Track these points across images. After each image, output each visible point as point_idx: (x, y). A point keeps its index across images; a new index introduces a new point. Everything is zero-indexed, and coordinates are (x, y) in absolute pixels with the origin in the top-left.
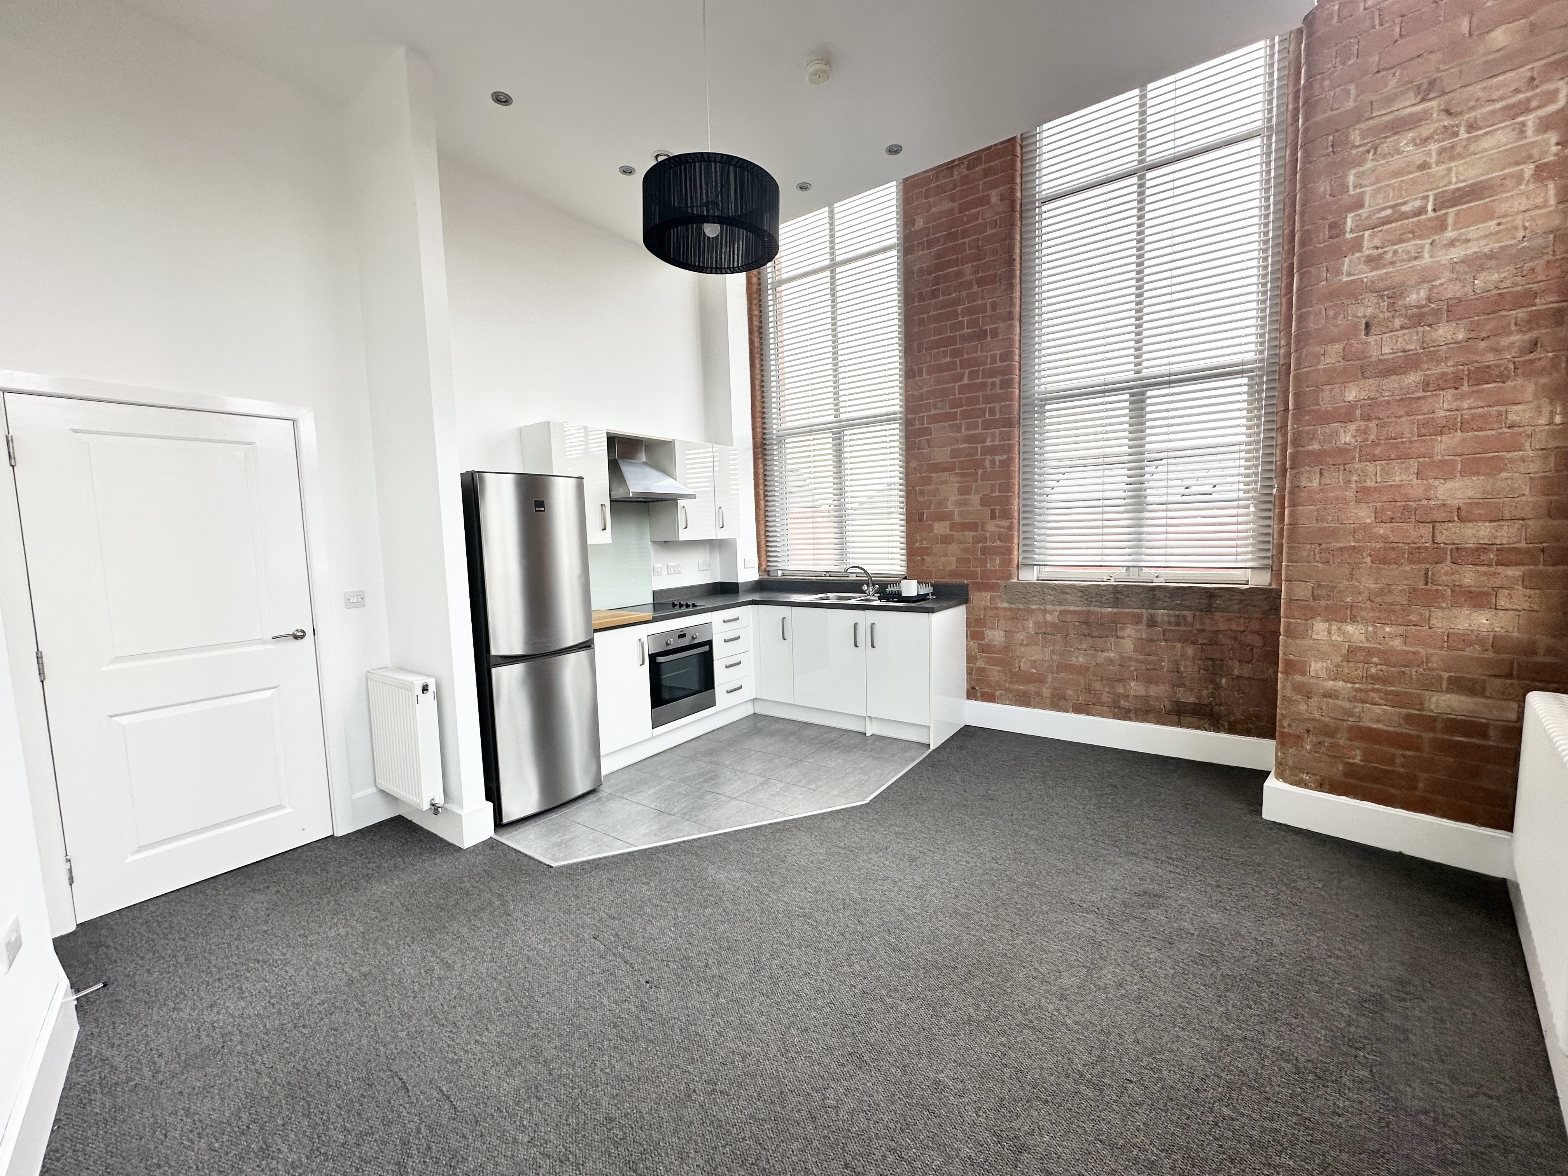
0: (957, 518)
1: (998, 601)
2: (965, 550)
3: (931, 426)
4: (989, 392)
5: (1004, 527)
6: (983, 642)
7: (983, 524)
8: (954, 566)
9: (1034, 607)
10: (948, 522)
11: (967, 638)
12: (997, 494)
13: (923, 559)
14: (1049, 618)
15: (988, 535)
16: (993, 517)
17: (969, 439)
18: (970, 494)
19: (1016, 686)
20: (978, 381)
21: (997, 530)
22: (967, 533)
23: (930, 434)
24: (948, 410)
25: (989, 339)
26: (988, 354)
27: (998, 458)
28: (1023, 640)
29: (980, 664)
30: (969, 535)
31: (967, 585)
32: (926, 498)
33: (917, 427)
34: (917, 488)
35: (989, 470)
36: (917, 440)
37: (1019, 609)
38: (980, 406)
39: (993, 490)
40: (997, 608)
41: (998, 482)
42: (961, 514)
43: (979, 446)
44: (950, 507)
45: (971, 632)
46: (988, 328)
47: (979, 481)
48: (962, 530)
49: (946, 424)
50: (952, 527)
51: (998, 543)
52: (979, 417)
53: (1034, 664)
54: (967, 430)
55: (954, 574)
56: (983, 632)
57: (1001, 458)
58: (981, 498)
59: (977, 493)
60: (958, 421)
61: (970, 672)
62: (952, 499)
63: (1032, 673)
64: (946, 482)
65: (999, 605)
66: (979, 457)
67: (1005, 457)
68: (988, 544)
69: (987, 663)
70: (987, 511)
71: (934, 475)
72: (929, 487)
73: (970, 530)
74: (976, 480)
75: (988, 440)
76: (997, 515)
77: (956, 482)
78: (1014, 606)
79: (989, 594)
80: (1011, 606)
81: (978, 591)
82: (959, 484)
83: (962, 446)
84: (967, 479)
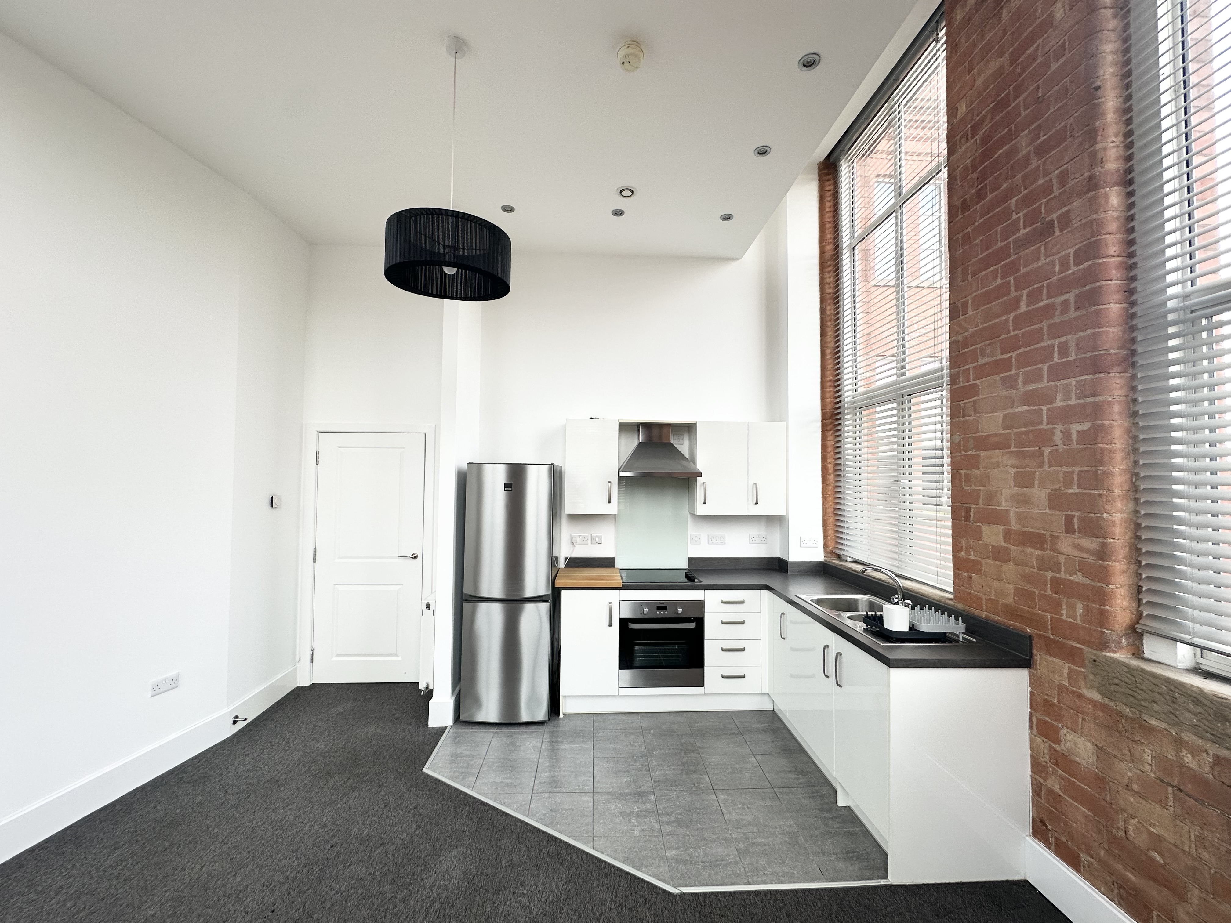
1: (1082, 684)
2: (1025, 577)
3: (978, 382)
6: (1057, 747)
7: (1054, 539)
8: (1010, 600)
10: (1001, 528)
11: (1031, 727)
12: (1075, 490)
13: (970, 577)
14: (1188, 759)
15: (1062, 559)
16: (1069, 529)
17: (1029, 398)
18: (1032, 486)
19: (1119, 867)
20: (1041, 304)
21: (1076, 553)
22: (1029, 550)
23: (978, 395)
24: (1000, 357)
27: (1075, 428)
28: (1131, 780)
29: (1053, 784)
30: (1032, 553)
31: (1030, 638)
32: (973, 487)
33: (962, 384)
34: (962, 472)
35: (1061, 448)
36: (962, 403)
37: (1120, 714)
38: (1045, 344)
39: (1068, 483)
40: (1080, 696)
41: (1077, 470)
42: (1020, 518)
43: (1044, 408)
44: (1004, 505)
45: (1038, 720)
47: (1046, 467)
48: (1023, 543)
49: (997, 378)
50: (1008, 534)
51: (1079, 578)
52: (1043, 362)
53: (1157, 841)
54: (1025, 383)
55: (1011, 612)
56: (1057, 730)
57: (1080, 428)
58: (1050, 495)
59: (1042, 485)
61: (1037, 789)
62: (1006, 492)
64: (997, 465)
65: (1085, 691)
66: (1044, 426)
67: (1086, 426)
68: (1062, 575)
69: (1064, 789)
70: (1059, 518)
71: (982, 454)
72: (977, 472)
73: (1034, 546)
74: (1041, 465)
75: (1059, 399)
76: (1076, 527)
77: (1013, 466)
78: (1112, 704)
79: (1067, 665)
80: (1107, 701)
81: (1049, 652)
82: (1016, 470)
83: (1019, 409)
84: (1027, 461)
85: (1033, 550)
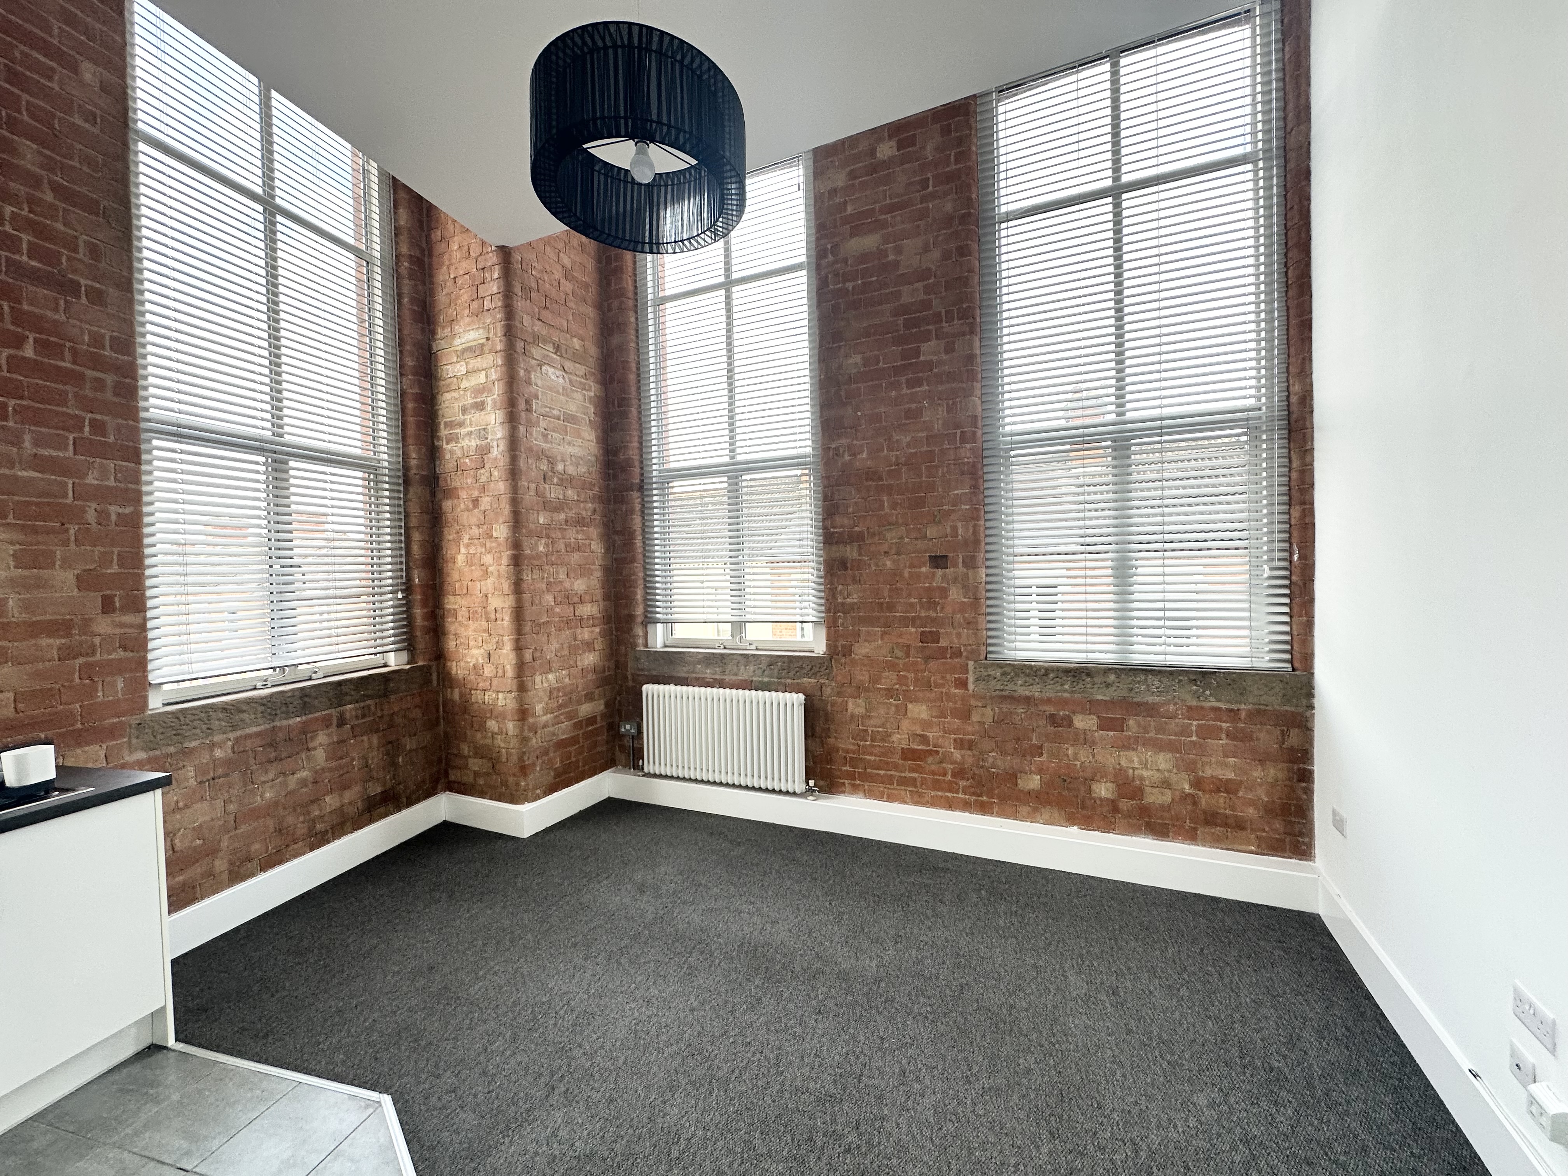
0: (15, 614)
1: (124, 752)
2: (38, 675)
5: (131, 626)
7: (87, 622)
12: (115, 569)
14: (218, 753)
15: (97, 640)
16: (108, 609)
17: (39, 463)
18: (52, 565)
20: (63, 364)
21: (118, 631)
22: (44, 641)
25: (85, 302)
27: (112, 509)
30: (51, 644)
35: (94, 527)
38: (69, 411)
39: (106, 563)
41: (114, 550)
43: (70, 482)
46: (82, 281)
51: (121, 654)
52: (66, 429)
53: (198, 832)
54: (36, 444)
57: (119, 510)
60: (11, 424)
63: (195, 848)
65: (128, 758)
66: (70, 500)
67: (128, 510)
68: (97, 657)
70: (94, 600)
73: (52, 635)
74: (66, 543)
75: (90, 477)
76: (118, 605)
77: (12, 543)
78: (157, 753)
79: (104, 746)
80: (151, 753)
81: (79, 745)
82: (18, 547)
83: (24, 474)
84: (40, 538)
85: (51, 641)
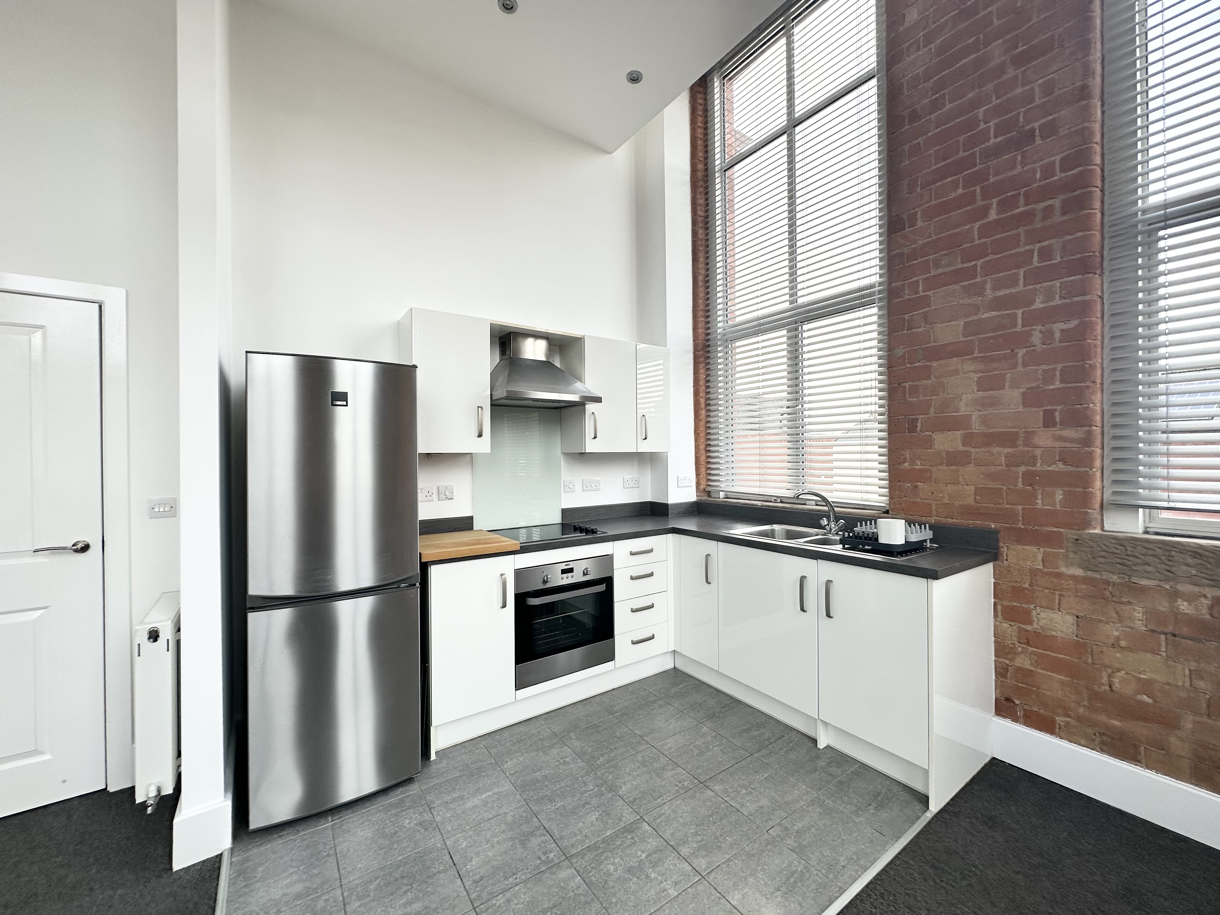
0: (976, 427)
1: (1061, 563)
2: (990, 476)
3: (930, 293)
4: (1038, 225)
5: (1071, 440)
6: (1029, 628)
7: (1029, 435)
8: (970, 501)
9: (1144, 582)
10: (959, 433)
11: (996, 616)
12: (1057, 384)
13: (916, 487)
14: (1184, 606)
15: (1038, 452)
16: (1049, 423)
17: (998, 304)
18: (1002, 388)
19: (1103, 718)
20: (1018, 211)
21: (1058, 444)
22: (996, 450)
23: (929, 305)
24: (960, 266)
25: (1038, 141)
26: (1038, 164)
27: (1058, 327)
28: (1118, 639)
29: (1023, 662)
30: (1001, 452)
31: (996, 532)
32: (922, 398)
33: (907, 297)
34: (906, 384)
35: (1040, 347)
36: (907, 317)
37: (1107, 582)
38: (1022, 250)
39: (1048, 380)
40: (1059, 575)
41: (1059, 366)
42: (984, 421)
43: (1019, 312)
44: (964, 410)
45: (1004, 607)
46: (1036, 125)
47: (1020, 368)
48: (988, 444)
49: (957, 287)
50: (967, 439)
51: (1060, 467)
52: (1018, 267)
53: (1146, 686)
54: (995, 289)
55: (970, 511)
56: (1028, 612)
57: (1063, 326)
58: (1024, 394)
59: (1015, 385)
60: (979, 279)
61: (1001, 672)
62: (968, 397)
63: (1141, 703)
64: (956, 372)
65: (1063, 570)
66: (1019, 328)
67: (1072, 324)
68: (1038, 467)
69: (1037, 664)
70: (1036, 414)
71: (934, 364)
72: (929, 382)
73: (1001, 444)
74: (1014, 366)
75: (1038, 301)
76: (1058, 419)
77: (975, 372)
78: (1097, 576)
79: (1042, 550)
80: (1090, 574)
81: (1019, 542)
82: (980, 375)
83: (986, 315)
84: (995, 365)
85: (1001, 449)
